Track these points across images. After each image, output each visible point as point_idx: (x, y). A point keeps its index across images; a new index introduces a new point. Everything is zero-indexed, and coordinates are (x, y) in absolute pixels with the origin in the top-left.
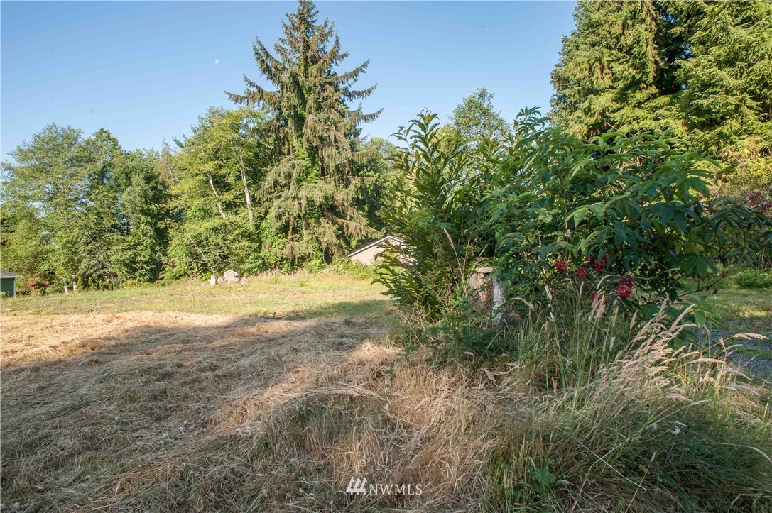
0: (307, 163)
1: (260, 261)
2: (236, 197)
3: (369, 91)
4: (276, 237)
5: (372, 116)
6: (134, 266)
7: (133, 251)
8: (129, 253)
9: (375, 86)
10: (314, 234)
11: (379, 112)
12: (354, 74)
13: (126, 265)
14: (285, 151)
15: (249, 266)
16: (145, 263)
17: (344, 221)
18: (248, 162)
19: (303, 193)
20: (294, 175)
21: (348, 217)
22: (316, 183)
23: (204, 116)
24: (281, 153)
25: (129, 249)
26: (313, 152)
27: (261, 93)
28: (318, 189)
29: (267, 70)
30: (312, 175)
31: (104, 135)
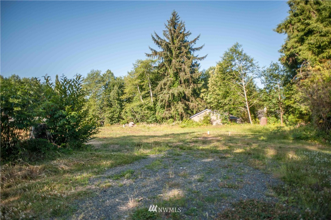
0: (174, 79)
1: (154, 119)
2: (146, 93)
3: (201, 48)
4: (161, 109)
5: (203, 58)
6: (113, 119)
7: (112, 114)
8: (111, 114)
9: (204, 45)
10: (176, 108)
11: (206, 56)
12: (194, 41)
13: (110, 119)
14: (166, 74)
15: (150, 120)
16: (116, 118)
17: (189, 103)
18: (151, 80)
19: (171, 92)
20: (168, 84)
21: (190, 101)
22: (177, 87)
23: (135, 63)
24: (165, 75)
25: (111, 113)
26: (176, 75)
27: (156, 53)
28: (177, 90)
29: (158, 43)
30: (176, 84)
31: (109, 72)
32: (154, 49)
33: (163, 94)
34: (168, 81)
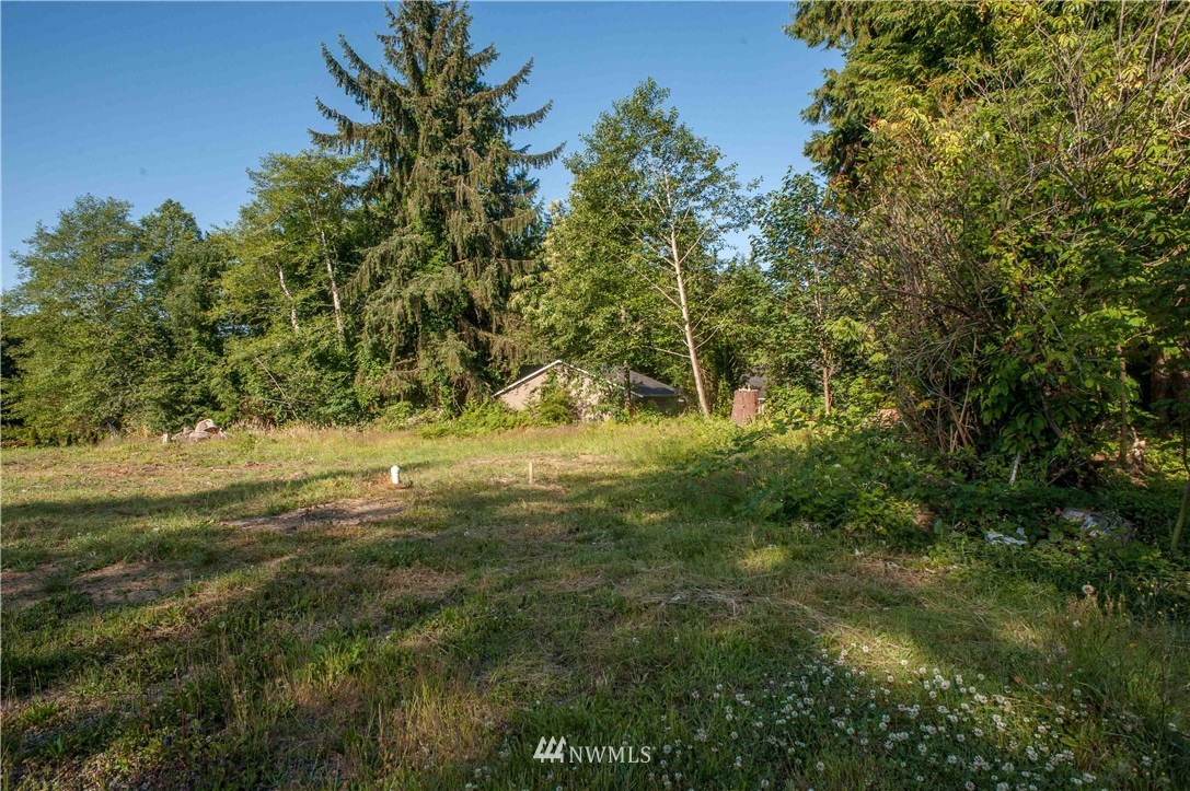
0: (427, 238)
1: (349, 401)
2: (313, 299)
3: (540, 115)
4: (374, 363)
5: (547, 157)
6: (178, 408)
7: (176, 385)
8: (169, 387)
9: (549, 106)
10: (435, 357)
11: (558, 149)
12: (510, 88)
13: (164, 406)
14: (398, 221)
15: (333, 409)
16: (193, 403)
17: (490, 335)
19: (411, 290)
20: (401, 260)
21: (494, 327)
22: (442, 272)
24: (392, 225)
25: (171, 382)
26: (436, 219)
28: (438, 280)
30: (435, 259)
31: (172, 210)
32: (340, 112)
33: (381, 300)
34: (401, 246)
